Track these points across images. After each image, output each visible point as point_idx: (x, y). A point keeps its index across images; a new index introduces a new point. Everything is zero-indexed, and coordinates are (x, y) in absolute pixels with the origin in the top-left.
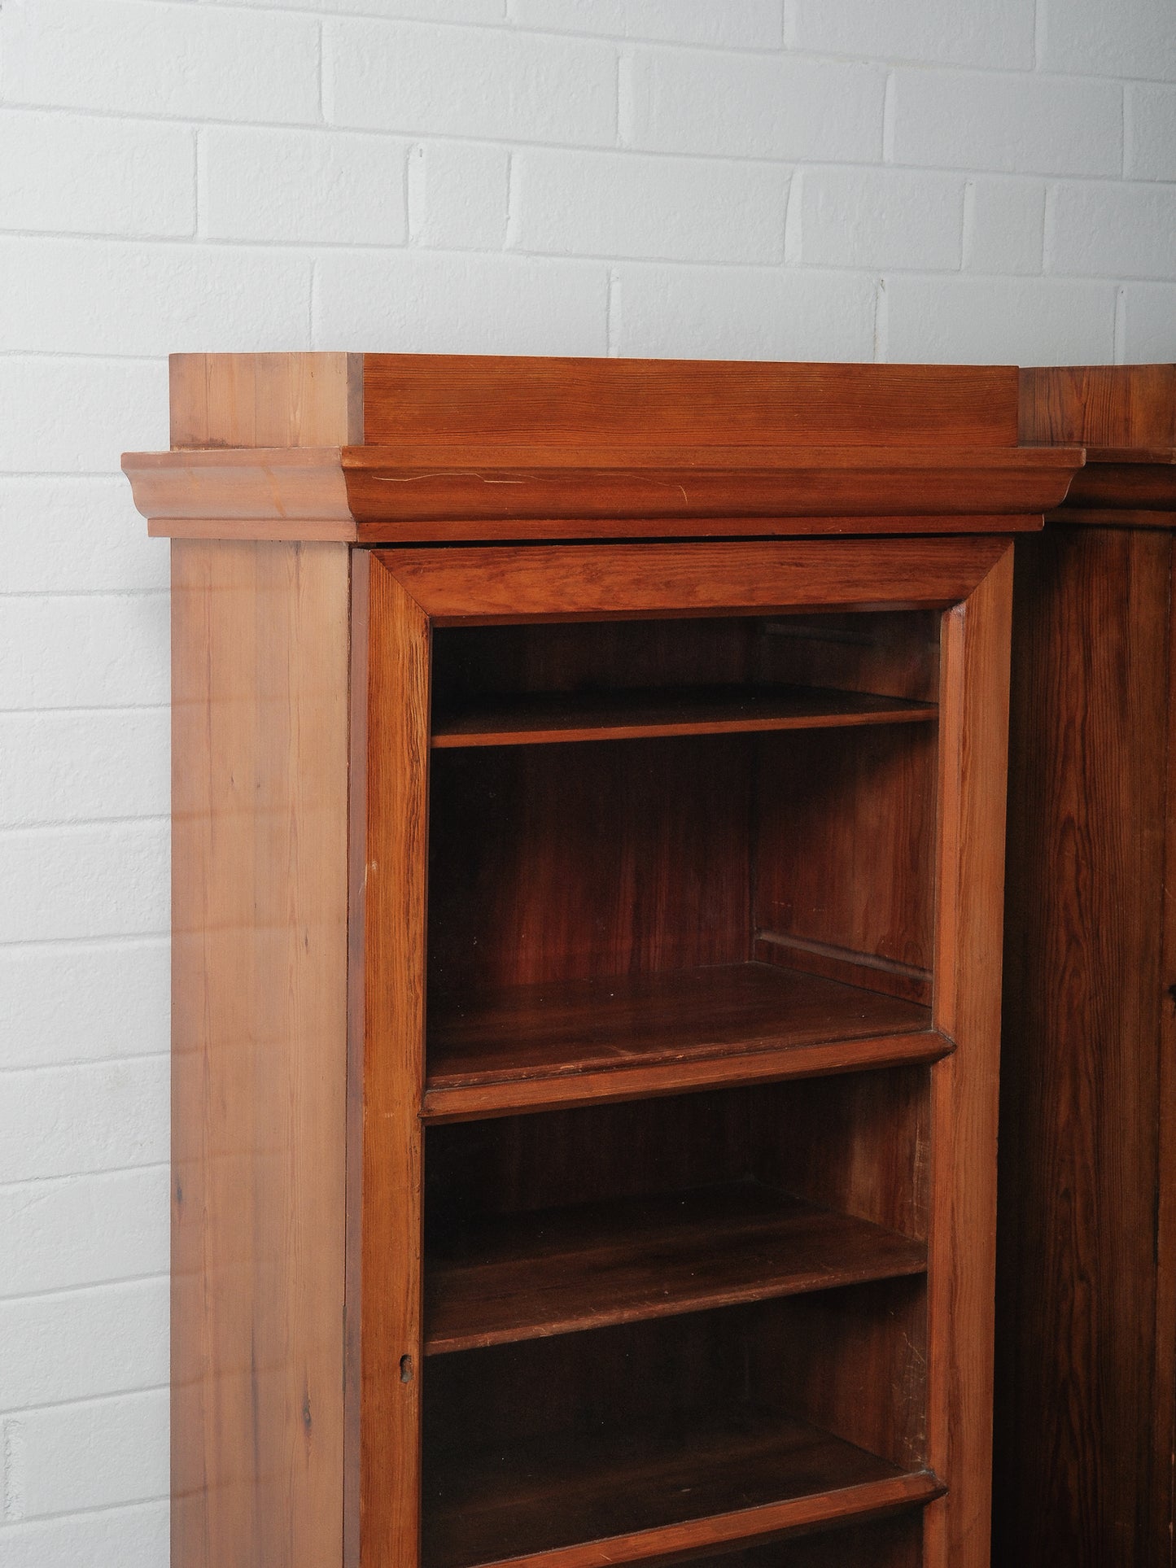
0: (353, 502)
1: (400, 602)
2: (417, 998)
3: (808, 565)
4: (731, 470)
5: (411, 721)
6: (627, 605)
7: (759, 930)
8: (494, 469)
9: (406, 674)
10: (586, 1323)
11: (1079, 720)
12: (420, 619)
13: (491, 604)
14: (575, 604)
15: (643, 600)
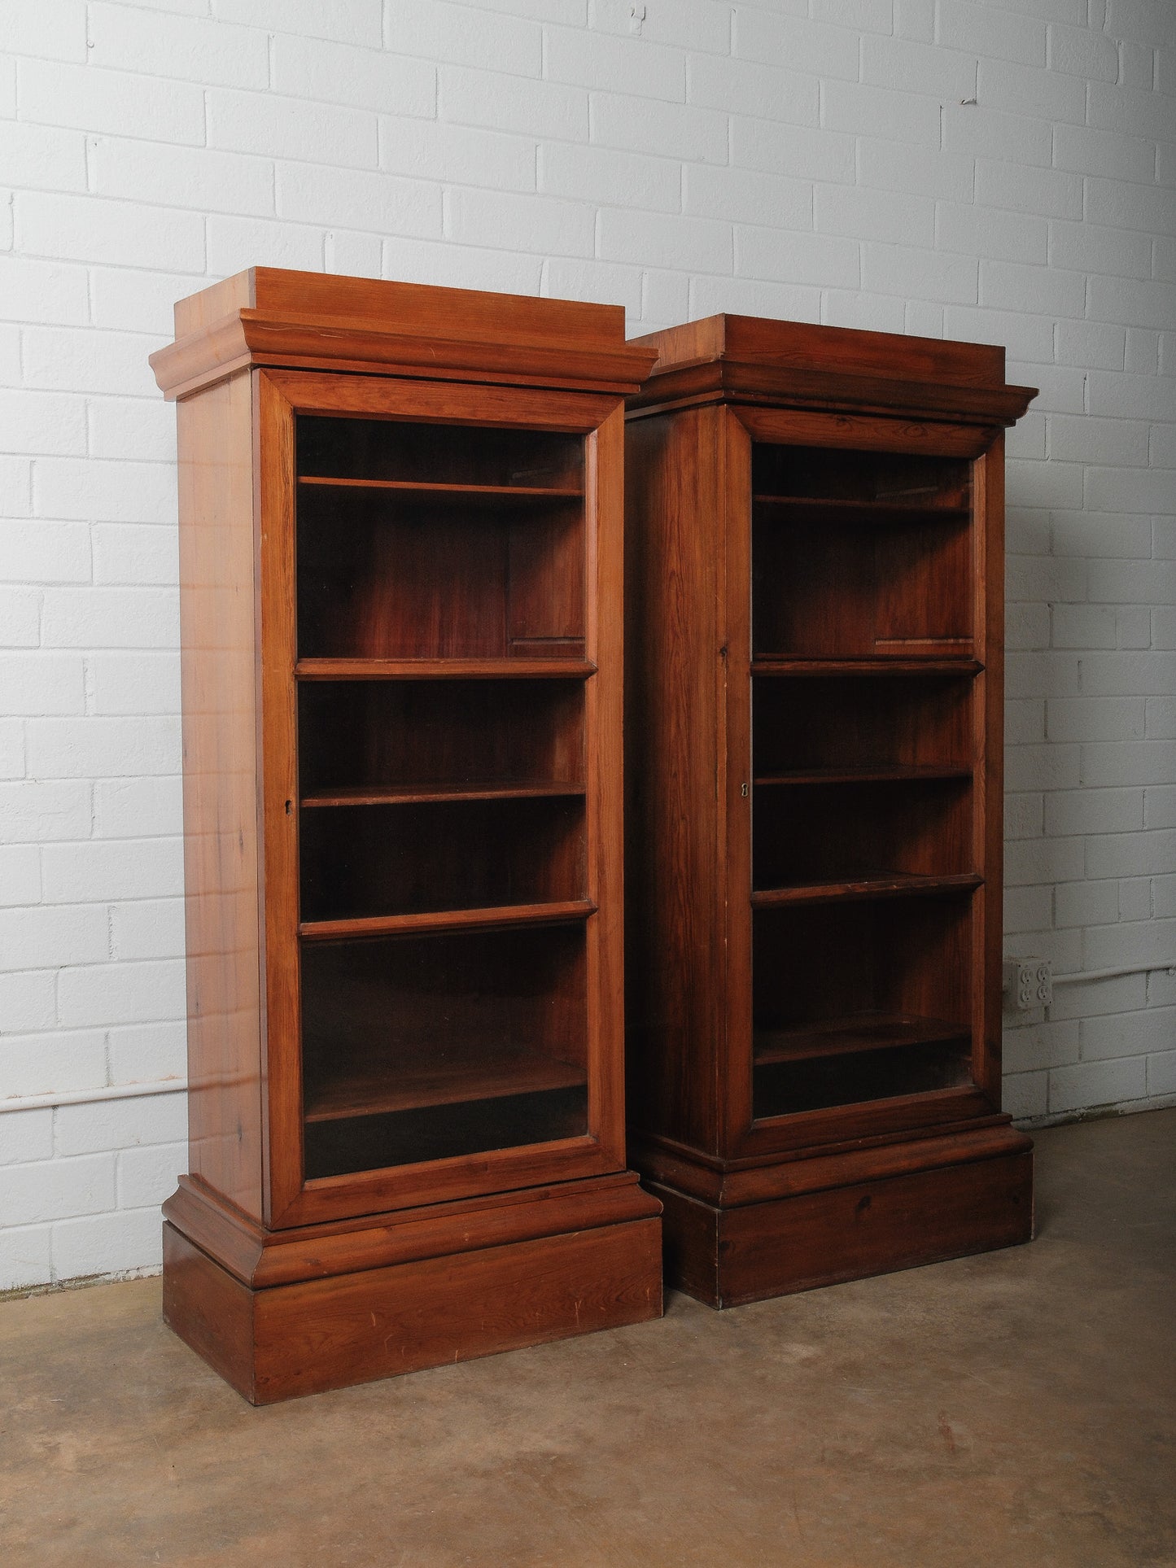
0: (248, 339)
1: (277, 397)
2: (291, 610)
3: (506, 401)
4: (458, 341)
5: (284, 463)
6: (405, 412)
7: (512, 640)
8: (325, 328)
9: (281, 437)
10: (392, 799)
11: (676, 518)
12: (289, 407)
13: (328, 404)
14: (375, 408)
15: (413, 410)
